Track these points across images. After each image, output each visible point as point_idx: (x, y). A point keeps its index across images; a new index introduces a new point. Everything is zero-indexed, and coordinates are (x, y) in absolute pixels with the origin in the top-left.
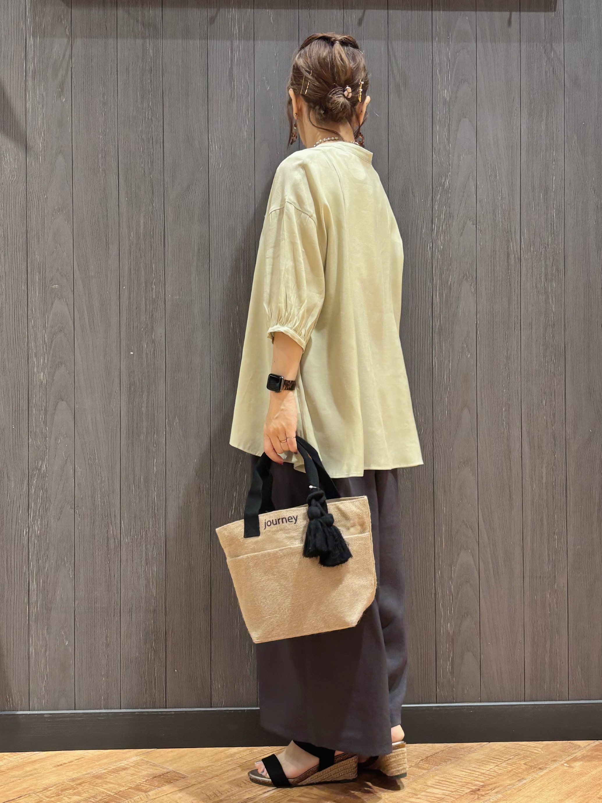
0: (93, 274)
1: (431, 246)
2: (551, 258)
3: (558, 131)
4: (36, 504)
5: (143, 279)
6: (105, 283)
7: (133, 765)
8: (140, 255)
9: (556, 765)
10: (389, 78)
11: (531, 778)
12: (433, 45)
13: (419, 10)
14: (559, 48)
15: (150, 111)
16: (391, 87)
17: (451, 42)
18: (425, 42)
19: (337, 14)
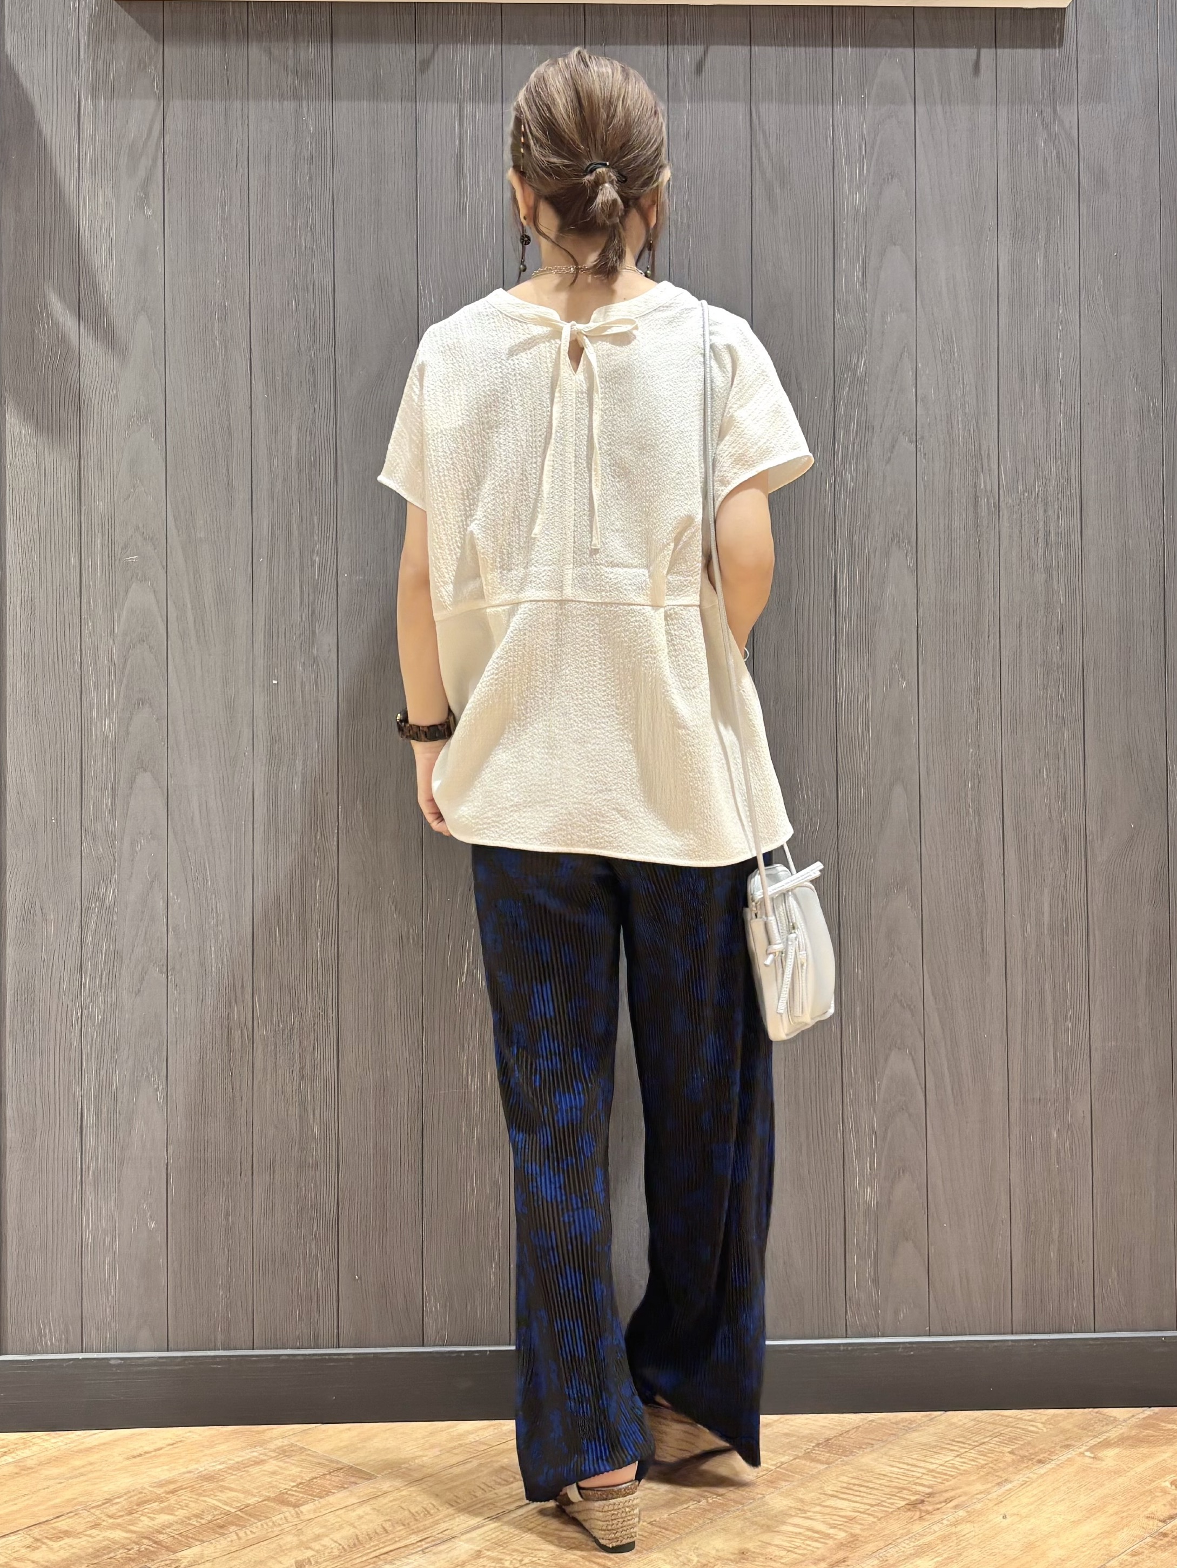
0: (202, 535)
1: (832, 481)
2: (1056, 503)
3: (1066, 267)
4: (95, 967)
5: (295, 544)
6: (225, 553)
7: (273, 1454)
8: (290, 501)
9: (1071, 1454)
10: (754, 172)
11: (1021, 1480)
12: (835, 111)
13: (809, 46)
14: (1068, 115)
15: (309, 234)
16: (757, 188)
17: (868, 104)
18: (820, 107)
19: (657, 53)
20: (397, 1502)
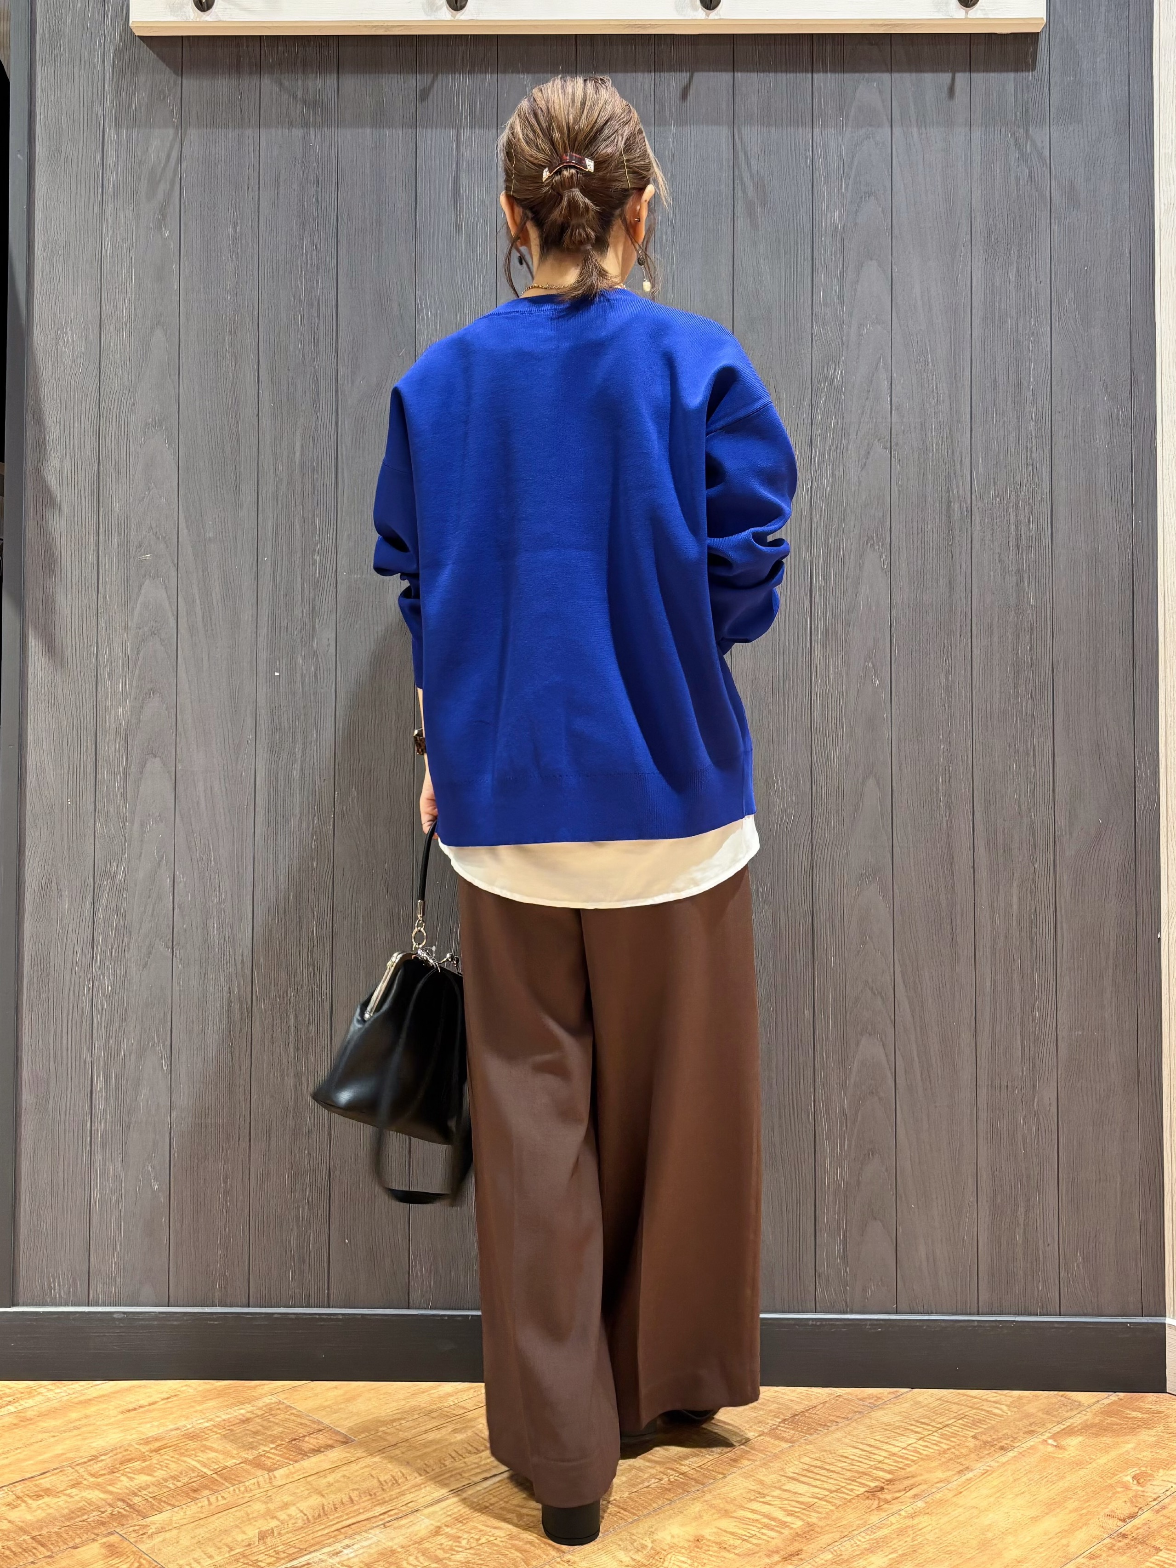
0: (211, 535)
1: (809, 486)
2: (1027, 508)
3: (1038, 281)
4: (105, 938)
5: (298, 545)
6: (233, 551)
7: (260, 1414)
8: (293, 504)
9: (1034, 1441)
10: (736, 191)
11: (982, 1468)
12: (814, 133)
13: (790, 72)
14: (1040, 135)
15: (315, 253)
16: (739, 207)
17: (847, 127)
18: (800, 128)
19: (644, 80)
20: (368, 1469)
